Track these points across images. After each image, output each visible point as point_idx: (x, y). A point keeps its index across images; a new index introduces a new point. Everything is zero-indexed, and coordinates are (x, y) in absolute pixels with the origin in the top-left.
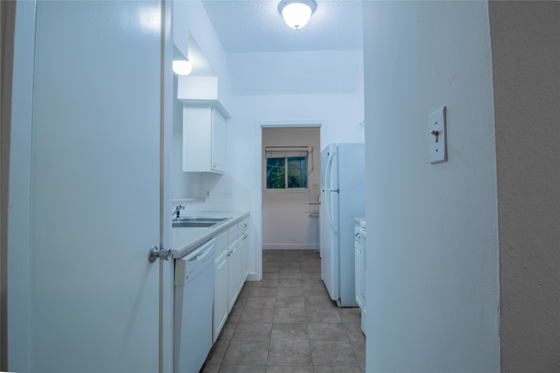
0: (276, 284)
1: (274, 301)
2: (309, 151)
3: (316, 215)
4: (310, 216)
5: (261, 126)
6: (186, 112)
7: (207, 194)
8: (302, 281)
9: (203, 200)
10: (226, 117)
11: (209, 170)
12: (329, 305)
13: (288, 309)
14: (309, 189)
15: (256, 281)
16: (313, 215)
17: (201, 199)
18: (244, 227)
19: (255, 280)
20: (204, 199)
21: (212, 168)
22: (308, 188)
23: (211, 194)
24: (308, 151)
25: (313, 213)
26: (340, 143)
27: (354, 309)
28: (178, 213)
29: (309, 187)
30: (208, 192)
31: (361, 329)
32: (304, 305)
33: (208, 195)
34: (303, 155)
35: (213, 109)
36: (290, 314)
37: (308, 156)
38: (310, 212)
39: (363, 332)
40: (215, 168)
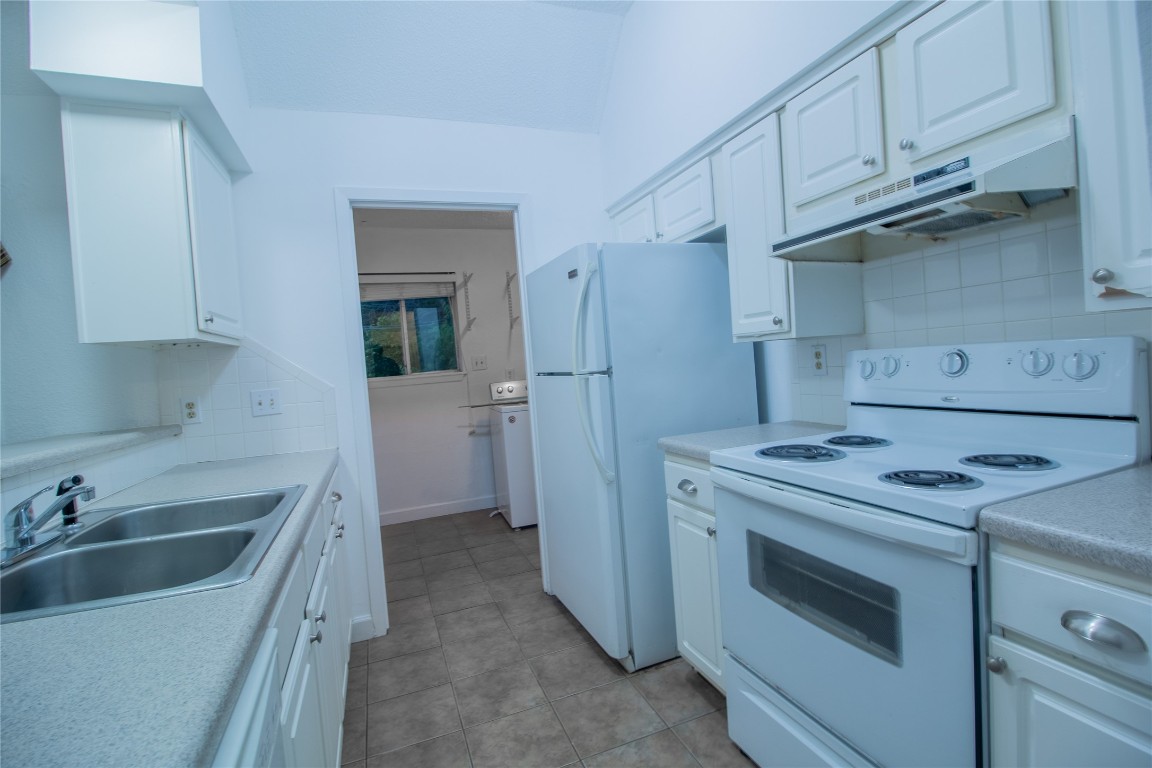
0: (435, 635)
1: (451, 701)
2: (457, 284)
3: (485, 430)
4: (472, 433)
5: (352, 202)
6: (73, 127)
7: (187, 411)
8: (500, 608)
9: (175, 431)
10: (235, 171)
11: (193, 334)
12: (606, 673)
13: (503, 722)
14: (464, 372)
15: (375, 640)
16: (478, 430)
17: (163, 429)
18: (333, 502)
19: (369, 637)
20: (179, 427)
21: (202, 326)
22: (460, 371)
23: (200, 410)
24: (454, 283)
25: (478, 426)
26: (604, 244)
27: (668, 668)
28: (69, 508)
29: (464, 369)
30: (190, 406)
31: (729, 738)
32: (538, 692)
33: (191, 415)
34: (444, 292)
35: (188, 124)
36: (517, 739)
37: (454, 297)
38: (470, 426)
39: (735, 746)
40: (212, 327)
